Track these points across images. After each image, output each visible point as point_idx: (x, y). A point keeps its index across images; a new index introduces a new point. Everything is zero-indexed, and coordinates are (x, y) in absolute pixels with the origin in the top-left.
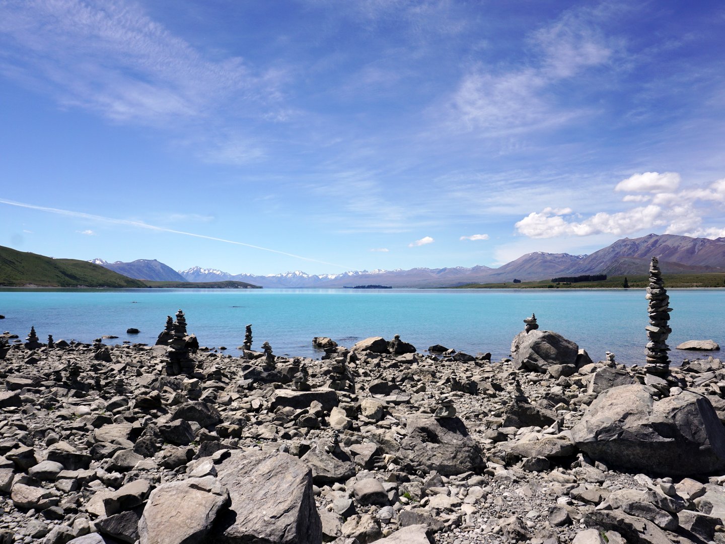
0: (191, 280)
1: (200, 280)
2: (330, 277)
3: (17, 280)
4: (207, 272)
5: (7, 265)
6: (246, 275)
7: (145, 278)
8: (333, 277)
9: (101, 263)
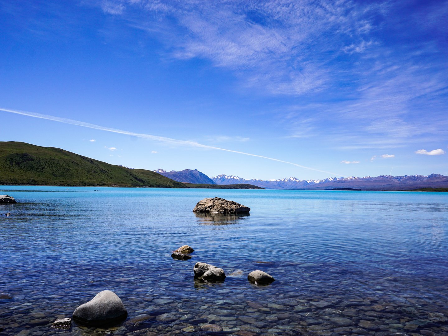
0: (219, 183)
1: (225, 183)
2: (315, 182)
3: (108, 182)
4: (229, 178)
5: (102, 173)
6: (256, 180)
7: (189, 182)
8: (318, 182)
9: (162, 172)
